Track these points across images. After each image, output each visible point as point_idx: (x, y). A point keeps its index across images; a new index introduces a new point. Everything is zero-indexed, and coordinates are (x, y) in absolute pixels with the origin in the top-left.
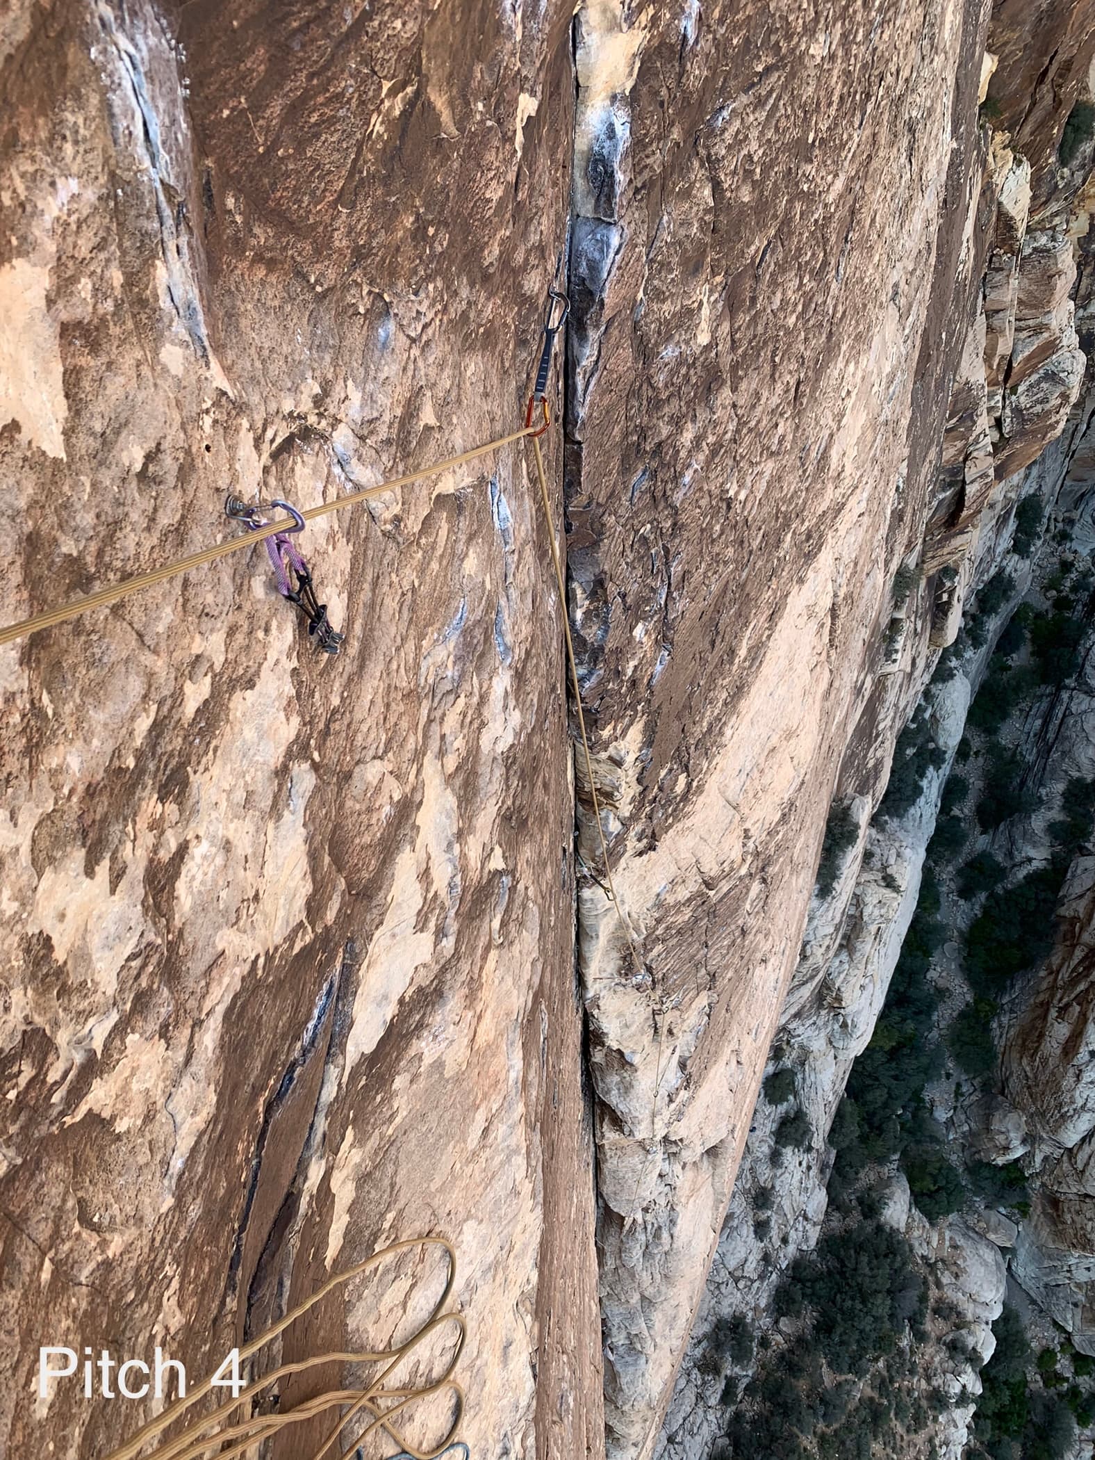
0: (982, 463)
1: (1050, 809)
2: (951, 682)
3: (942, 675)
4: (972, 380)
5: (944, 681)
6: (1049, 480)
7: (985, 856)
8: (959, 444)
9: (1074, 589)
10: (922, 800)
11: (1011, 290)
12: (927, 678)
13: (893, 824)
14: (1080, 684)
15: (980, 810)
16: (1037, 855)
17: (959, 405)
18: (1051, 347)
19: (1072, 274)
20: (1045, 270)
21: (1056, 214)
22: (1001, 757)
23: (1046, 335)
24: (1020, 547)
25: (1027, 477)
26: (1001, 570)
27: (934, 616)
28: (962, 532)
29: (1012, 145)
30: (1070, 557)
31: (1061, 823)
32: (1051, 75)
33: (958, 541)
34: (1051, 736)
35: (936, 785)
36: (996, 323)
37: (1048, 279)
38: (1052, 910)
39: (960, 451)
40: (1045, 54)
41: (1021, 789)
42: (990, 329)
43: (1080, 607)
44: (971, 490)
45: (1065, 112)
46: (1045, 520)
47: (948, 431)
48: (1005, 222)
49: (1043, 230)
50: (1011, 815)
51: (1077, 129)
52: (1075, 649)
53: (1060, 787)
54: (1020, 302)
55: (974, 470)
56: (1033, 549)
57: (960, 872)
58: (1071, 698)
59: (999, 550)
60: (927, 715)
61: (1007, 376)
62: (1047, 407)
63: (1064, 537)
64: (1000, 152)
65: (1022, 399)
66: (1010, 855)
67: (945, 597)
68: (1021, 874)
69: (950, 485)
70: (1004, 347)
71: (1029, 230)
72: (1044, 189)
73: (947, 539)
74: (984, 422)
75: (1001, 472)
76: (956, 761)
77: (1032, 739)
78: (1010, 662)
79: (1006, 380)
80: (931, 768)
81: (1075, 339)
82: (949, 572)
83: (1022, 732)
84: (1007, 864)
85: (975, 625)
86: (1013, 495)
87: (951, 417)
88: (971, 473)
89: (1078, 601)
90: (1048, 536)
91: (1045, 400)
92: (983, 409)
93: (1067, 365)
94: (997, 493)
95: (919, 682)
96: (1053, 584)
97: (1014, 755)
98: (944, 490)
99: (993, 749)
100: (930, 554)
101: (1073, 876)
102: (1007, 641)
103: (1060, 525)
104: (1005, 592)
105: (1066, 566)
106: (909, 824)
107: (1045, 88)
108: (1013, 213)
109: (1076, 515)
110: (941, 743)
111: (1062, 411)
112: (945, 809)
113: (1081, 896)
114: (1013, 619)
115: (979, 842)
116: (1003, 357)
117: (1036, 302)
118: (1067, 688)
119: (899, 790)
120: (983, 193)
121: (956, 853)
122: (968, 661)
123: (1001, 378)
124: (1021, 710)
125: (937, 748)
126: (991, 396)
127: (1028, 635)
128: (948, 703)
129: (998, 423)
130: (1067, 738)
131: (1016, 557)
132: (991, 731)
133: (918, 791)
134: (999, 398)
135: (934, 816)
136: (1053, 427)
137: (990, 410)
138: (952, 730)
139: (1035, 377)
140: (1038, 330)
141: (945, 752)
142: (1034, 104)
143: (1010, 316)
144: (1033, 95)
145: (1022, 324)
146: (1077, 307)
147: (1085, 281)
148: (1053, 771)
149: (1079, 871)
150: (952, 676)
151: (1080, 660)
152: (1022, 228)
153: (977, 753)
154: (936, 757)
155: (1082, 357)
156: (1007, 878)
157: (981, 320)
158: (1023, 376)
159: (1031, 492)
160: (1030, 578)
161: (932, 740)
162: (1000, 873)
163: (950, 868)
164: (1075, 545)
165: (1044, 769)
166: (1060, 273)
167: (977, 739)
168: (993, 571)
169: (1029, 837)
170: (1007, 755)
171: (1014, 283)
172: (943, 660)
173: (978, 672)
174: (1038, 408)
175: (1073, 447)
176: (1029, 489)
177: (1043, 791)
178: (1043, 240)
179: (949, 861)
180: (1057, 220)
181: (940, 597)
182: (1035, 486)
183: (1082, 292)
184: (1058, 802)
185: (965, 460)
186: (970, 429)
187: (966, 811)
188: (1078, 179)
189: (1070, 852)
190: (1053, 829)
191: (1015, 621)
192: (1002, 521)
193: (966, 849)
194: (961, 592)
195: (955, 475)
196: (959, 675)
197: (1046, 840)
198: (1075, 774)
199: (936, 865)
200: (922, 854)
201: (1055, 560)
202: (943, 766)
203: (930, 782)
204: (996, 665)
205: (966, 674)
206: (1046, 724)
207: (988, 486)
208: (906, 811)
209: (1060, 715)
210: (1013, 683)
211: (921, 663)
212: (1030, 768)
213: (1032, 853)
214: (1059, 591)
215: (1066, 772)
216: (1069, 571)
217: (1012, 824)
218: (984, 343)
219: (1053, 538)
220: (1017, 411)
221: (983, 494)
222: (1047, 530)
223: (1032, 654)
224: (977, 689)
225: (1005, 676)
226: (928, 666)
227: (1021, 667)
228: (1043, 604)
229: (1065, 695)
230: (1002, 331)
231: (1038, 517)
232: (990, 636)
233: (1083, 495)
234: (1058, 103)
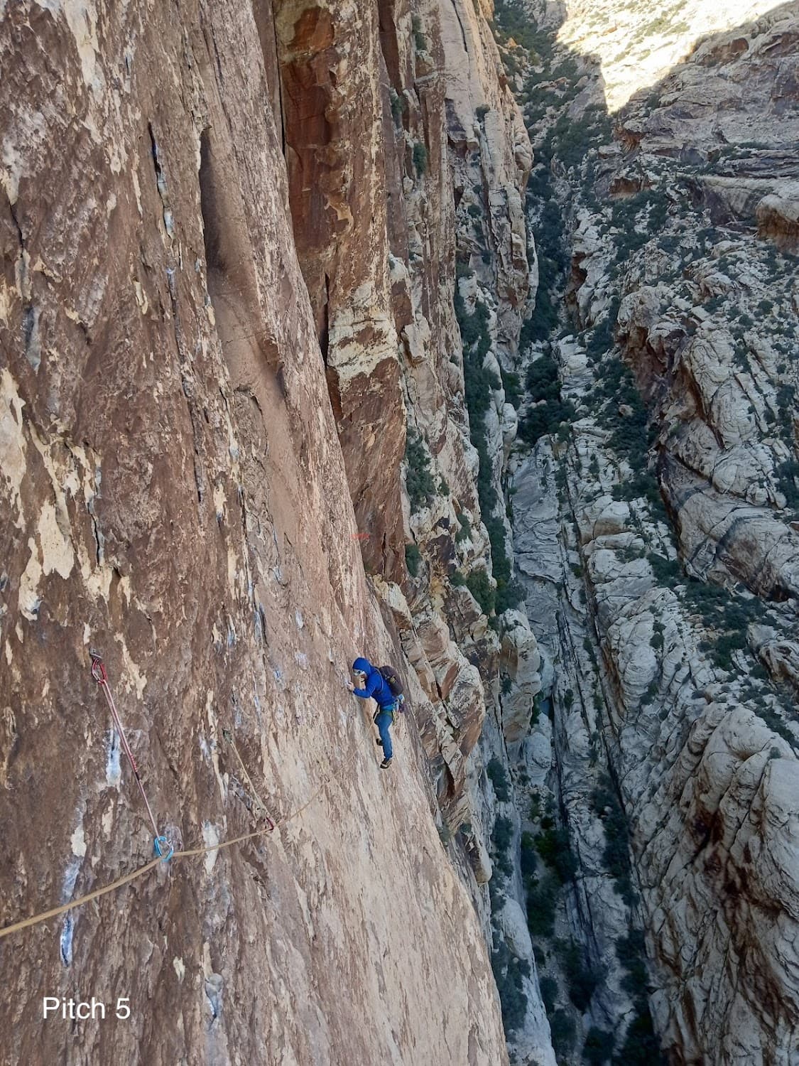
0: (451, 750)
1: (614, 970)
2: (505, 908)
3: (497, 905)
4: (422, 702)
5: (500, 908)
6: (497, 746)
7: (594, 1031)
8: (433, 742)
9: (548, 810)
10: (530, 1006)
11: (419, 647)
12: (488, 910)
13: (520, 1034)
14: (585, 872)
15: (573, 997)
16: (624, 1010)
17: (422, 719)
18: (455, 670)
19: (446, 629)
20: (431, 632)
21: (423, 601)
22: (565, 949)
23: (449, 664)
24: (502, 797)
25: (482, 750)
26: (498, 816)
27: (472, 862)
28: (460, 797)
29: (384, 579)
30: (534, 791)
31: (627, 977)
32: (387, 543)
33: (461, 804)
34: (587, 916)
35: (533, 988)
36: (419, 666)
37: (435, 635)
38: (657, 1049)
39: (435, 746)
40: (380, 536)
41: (589, 966)
42: (418, 672)
43: (558, 821)
44: (452, 767)
45: (403, 556)
46: (507, 773)
47: (422, 737)
48: (399, 616)
49: (420, 611)
50: (593, 990)
51: (412, 558)
52: (570, 850)
53: (612, 950)
54: (427, 652)
55: (448, 754)
56: (509, 794)
57: (584, 1054)
58: (585, 884)
59: (490, 802)
60: (502, 938)
61: (439, 693)
62: (470, 702)
63: (524, 780)
64: (379, 584)
65: (455, 703)
66: (609, 1021)
67: (472, 846)
68: (623, 1030)
69: (439, 768)
70: (430, 678)
71: (414, 614)
72: (410, 591)
73: (453, 805)
74: (440, 724)
75: (465, 750)
76: (538, 967)
77: (577, 926)
78: (535, 878)
79: (440, 695)
80: (524, 978)
81: (466, 661)
82: (466, 827)
83: (568, 923)
84: (612, 1030)
85: (501, 860)
86: (480, 764)
87: (420, 728)
88: (447, 757)
89: (554, 817)
90: (515, 783)
91: (467, 699)
92: (435, 716)
93: (469, 675)
94: (470, 765)
95: (485, 916)
96: (535, 813)
97: (572, 943)
98: (437, 774)
99: (558, 946)
100: (448, 819)
101: (655, 1013)
102: (527, 865)
103: (518, 773)
104: (507, 829)
105: (536, 798)
106: (530, 1029)
107: (388, 549)
108: (400, 610)
109: (523, 763)
110: (521, 955)
111: (480, 701)
112: (549, 1009)
113: (668, 1027)
114: (522, 846)
115: (584, 1023)
116: (432, 684)
117: (435, 648)
118: (578, 878)
119: (510, 1004)
120: (381, 606)
121: (573, 1039)
122: (509, 887)
123: (437, 695)
124: (560, 909)
125: (521, 960)
126: (437, 708)
127: (537, 854)
128: (511, 922)
129: (448, 722)
130: (596, 913)
131: (502, 803)
132: (549, 934)
133: (524, 999)
134: (442, 707)
135: (545, 1016)
136: (479, 712)
137: (440, 716)
138: (524, 944)
139: (455, 689)
140: (444, 662)
141: (527, 961)
142: (385, 558)
143: (425, 660)
144: (383, 555)
145: (434, 663)
146: (459, 644)
147: (457, 629)
148: (602, 941)
149: (656, 1007)
150: (503, 902)
151: (576, 856)
152: (409, 615)
153: (548, 954)
154: (522, 968)
155: (474, 669)
156: (616, 1041)
157: (411, 669)
158: (448, 691)
159: (490, 758)
160: (518, 814)
161: (514, 955)
162: (610, 1039)
163: (576, 1054)
164: (534, 782)
165: (596, 943)
166: (439, 630)
167: (543, 943)
168: (493, 819)
169: (613, 999)
170: (568, 945)
171: (418, 643)
172: (492, 893)
173: (520, 895)
174: (466, 705)
175: (500, 722)
176: (488, 757)
177: (603, 959)
178: (422, 617)
179: (572, 1049)
180: (425, 604)
181: (468, 847)
182: (491, 754)
183: (458, 634)
184: (616, 962)
185: (440, 750)
186: (434, 731)
187: (563, 1001)
188: (425, 581)
189: (644, 997)
190: (624, 984)
191: (524, 846)
192: (482, 783)
193: (578, 1033)
194: (480, 838)
195: (439, 762)
196: (507, 898)
197: (624, 995)
198: (615, 936)
199: (565, 1057)
200: (551, 1051)
201: (527, 797)
202: (531, 972)
203: (528, 989)
204: (529, 885)
205: (512, 897)
206: (580, 910)
207: (461, 761)
208: (523, 1020)
209: (585, 899)
210: (545, 891)
211: (479, 899)
212: (587, 948)
213: (621, 1010)
214: (540, 816)
215: (609, 937)
216: (539, 800)
217: (598, 996)
218: (418, 681)
219: (519, 782)
220: (455, 711)
221: (460, 768)
222: (513, 779)
223: (546, 866)
224: (525, 906)
225: (539, 888)
226: (485, 901)
227: (544, 878)
228: (536, 829)
229: (580, 884)
230: (425, 670)
231: (502, 773)
232: (513, 863)
233: (521, 749)
234: (397, 554)
